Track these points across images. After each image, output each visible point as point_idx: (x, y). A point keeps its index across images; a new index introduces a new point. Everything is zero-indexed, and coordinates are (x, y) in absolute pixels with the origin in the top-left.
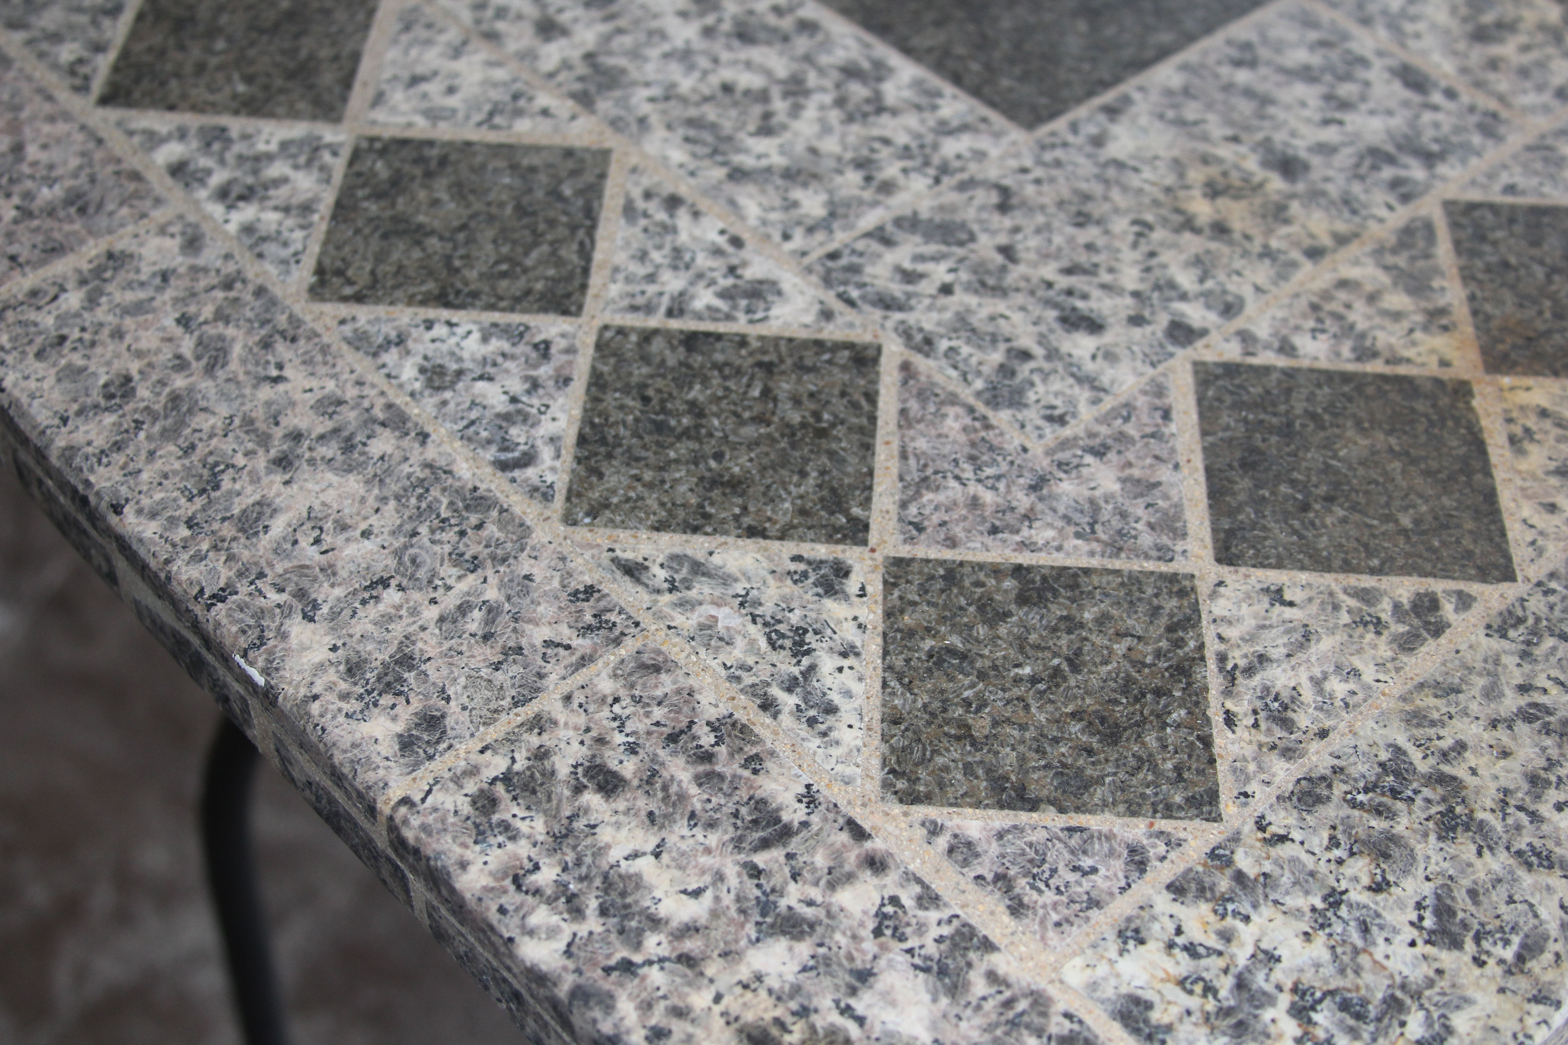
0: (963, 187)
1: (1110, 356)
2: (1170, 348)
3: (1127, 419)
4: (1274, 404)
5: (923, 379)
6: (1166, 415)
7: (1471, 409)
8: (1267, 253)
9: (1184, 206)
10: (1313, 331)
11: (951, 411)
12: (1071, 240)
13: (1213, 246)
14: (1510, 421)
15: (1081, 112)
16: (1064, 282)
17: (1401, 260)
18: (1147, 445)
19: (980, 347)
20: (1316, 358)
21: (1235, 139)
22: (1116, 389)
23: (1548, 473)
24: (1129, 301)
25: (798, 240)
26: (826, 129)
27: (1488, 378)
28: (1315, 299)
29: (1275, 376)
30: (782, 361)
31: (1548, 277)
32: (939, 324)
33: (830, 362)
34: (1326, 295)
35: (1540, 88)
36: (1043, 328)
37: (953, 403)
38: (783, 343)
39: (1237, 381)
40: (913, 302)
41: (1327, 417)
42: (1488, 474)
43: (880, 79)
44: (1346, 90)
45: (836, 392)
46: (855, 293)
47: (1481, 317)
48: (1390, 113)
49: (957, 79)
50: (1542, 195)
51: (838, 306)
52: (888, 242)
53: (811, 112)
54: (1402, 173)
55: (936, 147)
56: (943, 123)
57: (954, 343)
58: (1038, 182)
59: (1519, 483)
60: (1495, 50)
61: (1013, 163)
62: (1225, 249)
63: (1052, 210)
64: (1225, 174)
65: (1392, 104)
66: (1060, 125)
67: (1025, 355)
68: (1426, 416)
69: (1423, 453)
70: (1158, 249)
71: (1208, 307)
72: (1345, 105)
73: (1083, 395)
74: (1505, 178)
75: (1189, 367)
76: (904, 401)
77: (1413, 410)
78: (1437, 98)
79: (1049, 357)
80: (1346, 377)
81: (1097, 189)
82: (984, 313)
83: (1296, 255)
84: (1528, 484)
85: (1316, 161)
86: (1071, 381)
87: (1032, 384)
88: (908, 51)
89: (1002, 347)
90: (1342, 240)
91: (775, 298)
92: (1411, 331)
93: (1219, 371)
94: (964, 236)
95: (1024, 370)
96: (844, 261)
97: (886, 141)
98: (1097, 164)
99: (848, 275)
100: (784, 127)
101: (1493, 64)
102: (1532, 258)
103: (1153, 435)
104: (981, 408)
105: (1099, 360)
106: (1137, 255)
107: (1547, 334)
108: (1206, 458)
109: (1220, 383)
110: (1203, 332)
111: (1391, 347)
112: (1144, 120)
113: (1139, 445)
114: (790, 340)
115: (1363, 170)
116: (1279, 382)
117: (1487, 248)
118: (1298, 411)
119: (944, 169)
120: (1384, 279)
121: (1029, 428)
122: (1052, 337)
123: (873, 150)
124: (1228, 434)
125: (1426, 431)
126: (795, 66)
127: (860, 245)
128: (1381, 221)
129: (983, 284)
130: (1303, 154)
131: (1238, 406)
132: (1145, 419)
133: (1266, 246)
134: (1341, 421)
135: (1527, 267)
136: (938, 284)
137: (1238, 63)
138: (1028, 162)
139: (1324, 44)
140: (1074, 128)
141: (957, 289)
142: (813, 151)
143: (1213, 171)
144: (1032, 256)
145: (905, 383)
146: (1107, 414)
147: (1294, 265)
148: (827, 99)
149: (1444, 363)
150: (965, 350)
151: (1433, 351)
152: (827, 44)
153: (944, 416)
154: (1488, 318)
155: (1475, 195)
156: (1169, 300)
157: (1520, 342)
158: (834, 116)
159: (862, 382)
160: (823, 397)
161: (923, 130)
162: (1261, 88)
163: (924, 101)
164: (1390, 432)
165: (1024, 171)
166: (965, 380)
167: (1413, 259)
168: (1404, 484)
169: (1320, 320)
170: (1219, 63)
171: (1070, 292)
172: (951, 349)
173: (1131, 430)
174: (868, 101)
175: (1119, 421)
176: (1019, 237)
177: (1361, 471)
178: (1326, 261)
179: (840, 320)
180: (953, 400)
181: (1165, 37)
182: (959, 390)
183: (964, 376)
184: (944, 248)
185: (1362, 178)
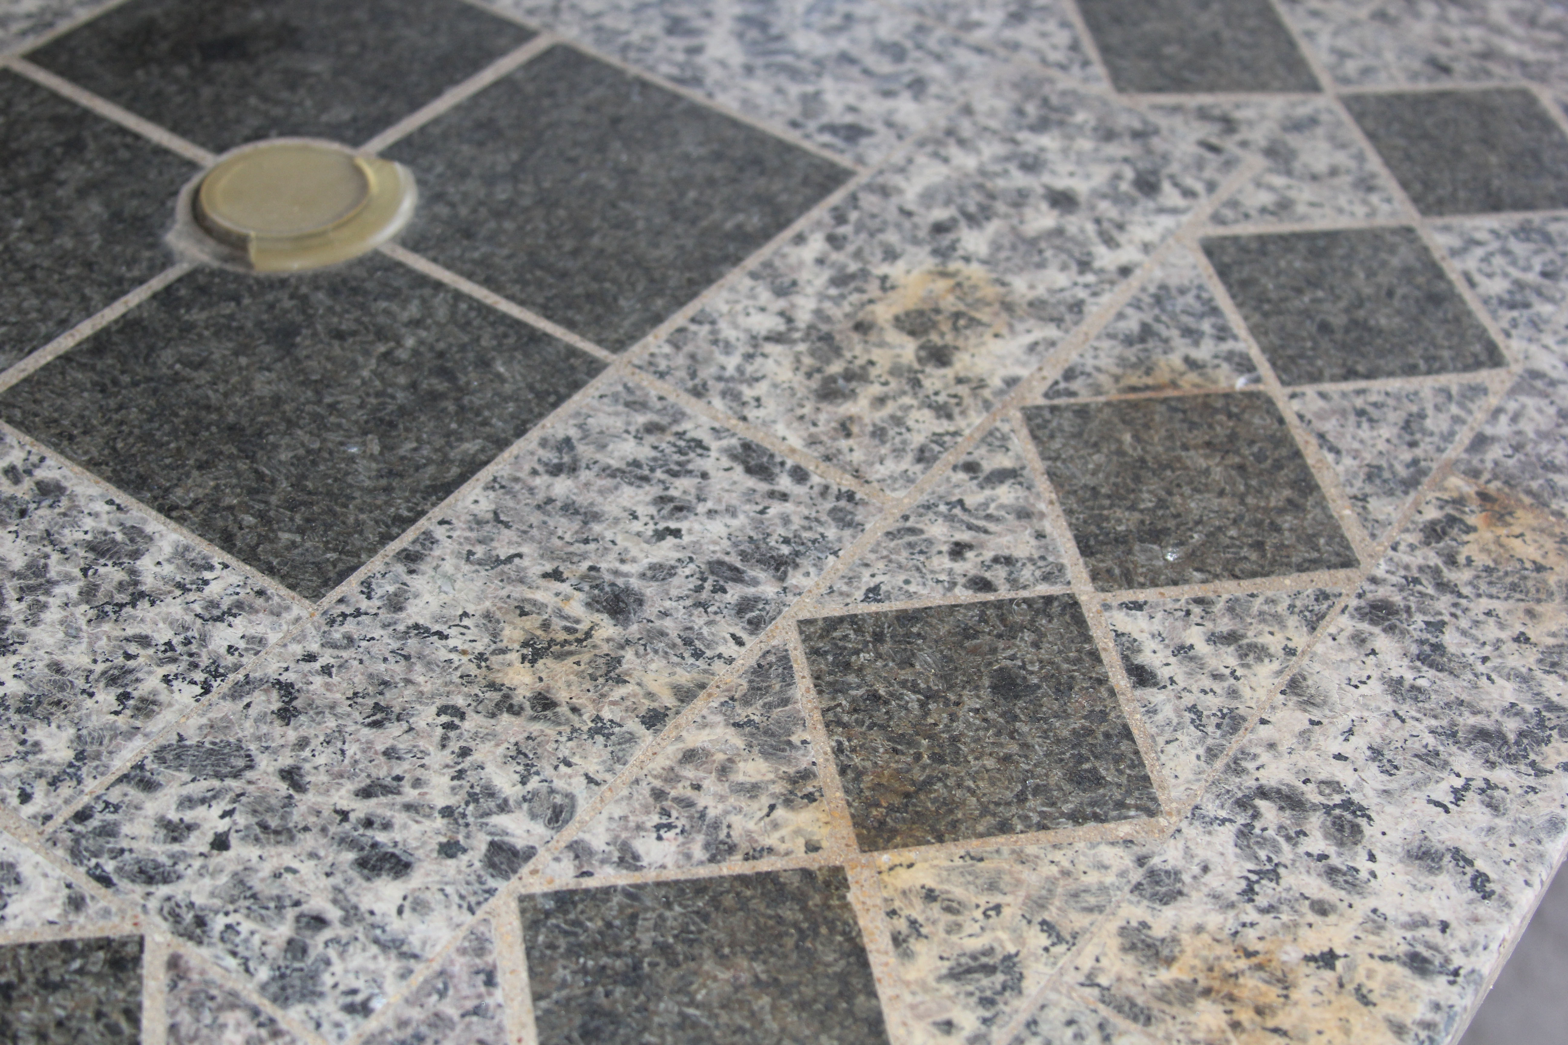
0: (236, 693)
1: (420, 906)
2: (491, 883)
3: (442, 994)
4: (617, 941)
5: (195, 977)
6: (490, 981)
7: (846, 906)
8: (600, 728)
9: (499, 678)
10: (658, 827)
11: (231, 1018)
12: (368, 746)
13: (536, 728)
14: (892, 913)
15: (375, 565)
16: (361, 808)
17: (754, 713)
18: (468, 1026)
19: (263, 919)
20: (663, 867)
21: (556, 575)
22: (428, 954)
23: (940, 979)
24: (440, 823)
25: (39, 802)
26: (73, 634)
27: (864, 858)
28: (658, 784)
29: (616, 899)
30: (22, 980)
31: (923, 705)
32: (212, 895)
33: (81, 971)
34: (671, 776)
35: (899, 452)
36: (337, 880)
37: (233, 1007)
38: (23, 952)
39: (572, 916)
40: (181, 867)
41: (679, 948)
42: (872, 994)
43: (136, 555)
44: (681, 487)
45: (90, 1015)
46: (110, 866)
47: (851, 775)
48: (732, 511)
49: (227, 542)
50: (910, 596)
51: (88, 887)
52: (149, 785)
53: (53, 615)
54: (750, 591)
55: (204, 640)
56: (212, 604)
57: (231, 919)
58: (326, 670)
59: (908, 998)
60: (847, 408)
61: (297, 649)
62: (551, 731)
63: (344, 708)
64: (546, 626)
65: (733, 499)
66: (351, 586)
67: (319, 922)
68: (795, 925)
69: (795, 978)
70: (472, 744)
71: (533, 816)
72: (681, 509)
73: (389, 966)
74: (866, 581)
75: (514, 905)
76: (173, 1013)
77: (780, 920)
78: (784, 483)
79: (346, 921)
80: (700, 887)
81: (398, 669)
82: (266, 869)
83: (633, 725)
84: (919, 999)
85: (650, 590)
86: (374, 949)
87: (328, 963)
88: (168, 510)
89: (291, 913)
90: (685, 695)
91: (13, 889)
92: (772, 808)
93: (550, 905)
94: (241, 763)
95: (317, 942)
96: (95, 822)
97: (144, 641)
98: (395, 634)
99: (101, 840)
100: (22, 639)
101: (845, 428)
102: (903, 684)
103: (476, 1011)
104: (269, 1009)
105: (407, 913)
106: (446, 756)
107: (926, 785)
108: (540, 1033)
109: (553, 921)
110: (530, 853)
111: (749, 834)
112: (448, 566)
113: (459, 1028)
114: (32, 946)
115: (704, 595)
116: (622, 908)
117: (852, 679)
118: (646, 946)
119: (216, 672)
120: (737, 741)
121: (326, 1027)
122: (349, 890)
123: (128, 657)
124: (564, 993)
125: (797, 947)
126: (32, 550)
127: (114, 796)
128: (730, 661)
129: (264, 827)
130: (635, 583)
131: (573, 952)
132: (466, 990)
133: (598, 718)
134: (696, 951)
135: (900, 697)
136: (210, 837)
137: (556, 470)
138: (314, 647)
139: (652, 428)
140: (367, 589)
141: (234, 839)
142: (57, 668)
143: (532, 623)
144: (324, 778)
145: (173, 986)
146: (420, 989)
147: (631, 739)
148: (72, 590)
149: (812, 847)
150: (246, 926)
151: (798, 832)
152: (71, 516)
153: (223, 1026)
154: (859, 774)
155: (834, 609)
156: (488, 814)
157: (897, 801)
158: (82, 612)
159: (121, 995)
160: (74, 1024)
161: (189, 618)
162: (582, 500)
163: (189, 577)
164: (754, 957)
165: (310, 658)
166: (247, 970)
167: (768, 706)
168: (775, 1026)
169: (665, 813)
170: (534, 472)
171: (368, 823)
172: (228, 927)
173: (450, 1009)
174: (121, 586)
175: (435, 997)
176: (307, 753)
177: (724, 1018)
178: (669, 728)
179: (92, 908)
180: (233, 1001)
181: (471, 447)
182: (239, 987)
183: (245, 962)
184: (216, 783)
185: (703, 605)
